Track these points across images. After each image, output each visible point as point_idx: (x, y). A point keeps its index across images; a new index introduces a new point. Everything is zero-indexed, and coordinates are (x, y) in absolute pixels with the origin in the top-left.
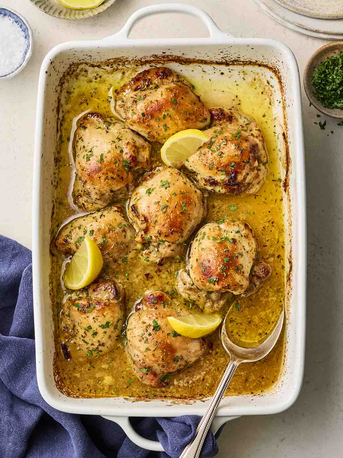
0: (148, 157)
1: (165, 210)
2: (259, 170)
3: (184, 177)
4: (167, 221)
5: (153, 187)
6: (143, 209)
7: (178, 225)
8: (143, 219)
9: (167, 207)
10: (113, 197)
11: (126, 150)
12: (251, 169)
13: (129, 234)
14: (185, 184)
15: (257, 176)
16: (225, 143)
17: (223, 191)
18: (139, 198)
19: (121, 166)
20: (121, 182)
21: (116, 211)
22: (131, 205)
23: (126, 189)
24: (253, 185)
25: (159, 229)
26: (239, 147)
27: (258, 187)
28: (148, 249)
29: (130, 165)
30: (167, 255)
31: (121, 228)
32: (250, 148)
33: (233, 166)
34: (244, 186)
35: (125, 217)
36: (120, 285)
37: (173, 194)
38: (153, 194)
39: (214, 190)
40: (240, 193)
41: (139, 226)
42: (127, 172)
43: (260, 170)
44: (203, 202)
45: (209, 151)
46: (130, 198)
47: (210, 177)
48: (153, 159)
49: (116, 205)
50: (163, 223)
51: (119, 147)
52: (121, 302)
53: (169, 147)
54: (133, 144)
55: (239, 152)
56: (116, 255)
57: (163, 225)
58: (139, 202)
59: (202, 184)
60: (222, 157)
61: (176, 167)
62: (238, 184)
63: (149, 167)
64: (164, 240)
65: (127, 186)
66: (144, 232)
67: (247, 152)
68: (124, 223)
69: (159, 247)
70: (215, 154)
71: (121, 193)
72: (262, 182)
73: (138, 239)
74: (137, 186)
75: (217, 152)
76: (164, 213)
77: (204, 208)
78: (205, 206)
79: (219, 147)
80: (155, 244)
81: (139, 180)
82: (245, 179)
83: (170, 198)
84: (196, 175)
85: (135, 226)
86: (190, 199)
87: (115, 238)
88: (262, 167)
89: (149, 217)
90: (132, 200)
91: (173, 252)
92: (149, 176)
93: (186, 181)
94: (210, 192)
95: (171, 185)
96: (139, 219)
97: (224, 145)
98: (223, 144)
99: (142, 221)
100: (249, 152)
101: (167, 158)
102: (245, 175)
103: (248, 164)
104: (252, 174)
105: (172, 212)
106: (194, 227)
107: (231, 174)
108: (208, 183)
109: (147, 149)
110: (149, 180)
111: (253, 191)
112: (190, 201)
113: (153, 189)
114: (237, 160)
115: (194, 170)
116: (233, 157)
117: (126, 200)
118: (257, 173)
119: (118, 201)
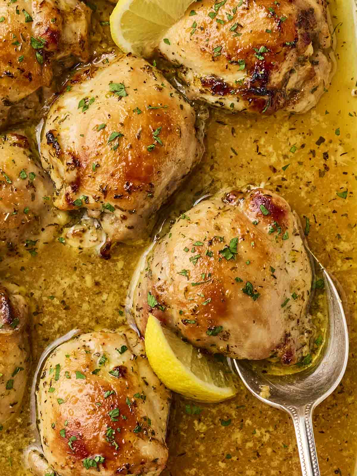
0: (84, 34)
1: (116, 143)
2: (315, 63)
3: (157, 75)
4: (120, 166)
5: (93, 95)
6: (70, 141)
7: (144, 174)
8: (70, 161)
9: (120, 136)
10: (10, 115)
11: (37, 18)
12: (298, 61)
13: (41, 192)
14: (160, 89)
15: (311, 76)
16: (246, 6)
17: (240, 105)
18: (63, 117)
19: (27, 49)
20: (25, 84)
21: (14, 144)
22: (47, 131)
23: (37, 100)
24: (303, 95)
25: (104, 182)
26: (274, 14)
27: (312, 98)
28: (80, 223)
29: (46, 49)
30: (118, 237)
31: (25, 179)
32: (298, 17)
33: (262, 54)
34: (284, 96)
35: (35, 158)
36: (18, 297)
37: (134, 111)
38: (93, 109)
39: (221, 104)
40: (275, 110)
41: (62, 175)
42: (39, 63)
43: (317, 63)
44: (197, 129)
45: (211, 23)
46: (46, 118)
47: (213, 75)
48: (94, 38)
49: (15, 132)
50: (112, 170)
51: (24, 10)
52: (22, 332)
53: (128, 9)
54: (53, 5)
55: (275, 25)
56: (13, 236)
57: (113, 175)
58: (64, 125)
59: (197, 91)
60: (238, 34)
61: (142, 54)
62: (272, 92)
63: (86, 53)
64: (113, 204)
65: (40, 93)
66: (73, 188)
67: (291, 24)
68: (32, 169)
69: (102, 220)
70: (224, 29)
71: (27, 108)
72: (320, 89)
73: (60, 202)
74: (59, 91)
75: (230, 24)
76: (115, 149)
77: (199, 141)
78: (201, 139)
79: (232, 14)
80: (95, 214)
81: (64, 80)
82: (286, 80)
83: (129, 119)
84: (185, 73)
85: (53, 175)
86: (169, 121)
87: (13, 199)
88: (322, 58)
89: (83, 158)
90: (50, 121)
91: (131, 231)
92: (86, 72)
93: (162, 85)
94: (211, 108)
95: (131, 91)
96: (62, 160)
97: (244, 9)
98: (241, 8)
99: (68, 164)
100: (296, 25)
101: (125, 35)
102: (286, 74)
103: (294, 50)
104: (302, 72)
105: (131, 147)
106: (176, 181)
107: (257, 70)
108: (209, 89)
109: (83, 17)
110: (85, 80)
111: (301, 106)
112: (170, 125)
113: (93, 100)
114: (271, 40)
115: (181, 61)
116: (261, 34)
117: (36, 122)
118: (312, 70)
119: (20, 124)
